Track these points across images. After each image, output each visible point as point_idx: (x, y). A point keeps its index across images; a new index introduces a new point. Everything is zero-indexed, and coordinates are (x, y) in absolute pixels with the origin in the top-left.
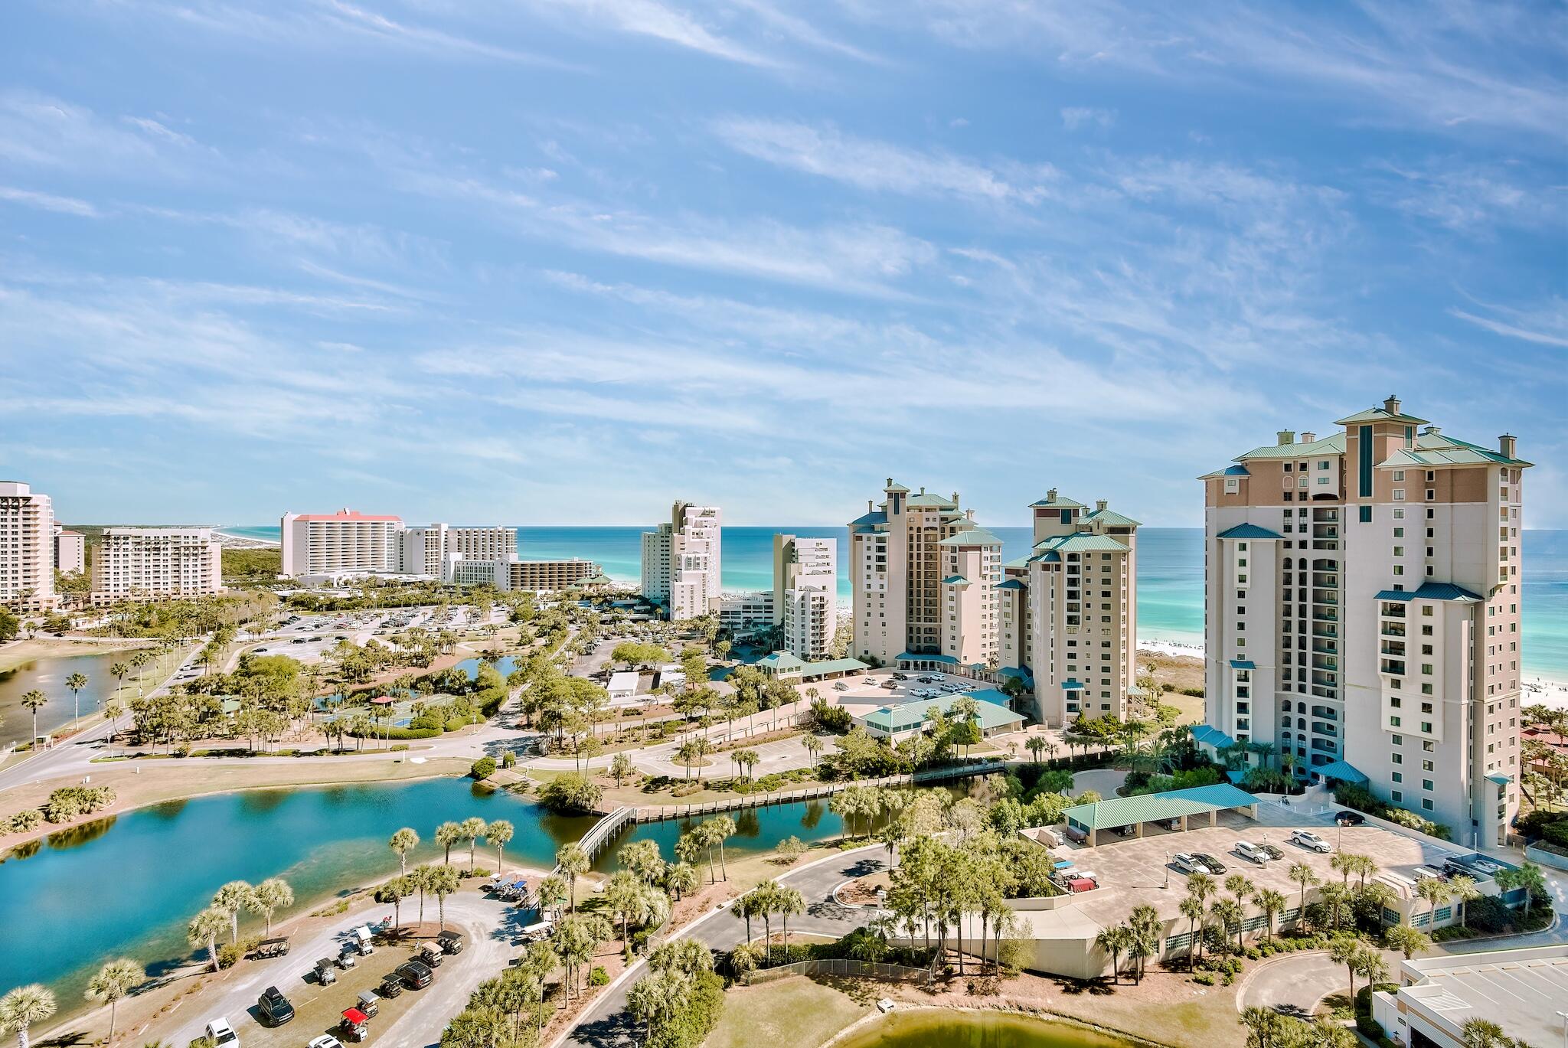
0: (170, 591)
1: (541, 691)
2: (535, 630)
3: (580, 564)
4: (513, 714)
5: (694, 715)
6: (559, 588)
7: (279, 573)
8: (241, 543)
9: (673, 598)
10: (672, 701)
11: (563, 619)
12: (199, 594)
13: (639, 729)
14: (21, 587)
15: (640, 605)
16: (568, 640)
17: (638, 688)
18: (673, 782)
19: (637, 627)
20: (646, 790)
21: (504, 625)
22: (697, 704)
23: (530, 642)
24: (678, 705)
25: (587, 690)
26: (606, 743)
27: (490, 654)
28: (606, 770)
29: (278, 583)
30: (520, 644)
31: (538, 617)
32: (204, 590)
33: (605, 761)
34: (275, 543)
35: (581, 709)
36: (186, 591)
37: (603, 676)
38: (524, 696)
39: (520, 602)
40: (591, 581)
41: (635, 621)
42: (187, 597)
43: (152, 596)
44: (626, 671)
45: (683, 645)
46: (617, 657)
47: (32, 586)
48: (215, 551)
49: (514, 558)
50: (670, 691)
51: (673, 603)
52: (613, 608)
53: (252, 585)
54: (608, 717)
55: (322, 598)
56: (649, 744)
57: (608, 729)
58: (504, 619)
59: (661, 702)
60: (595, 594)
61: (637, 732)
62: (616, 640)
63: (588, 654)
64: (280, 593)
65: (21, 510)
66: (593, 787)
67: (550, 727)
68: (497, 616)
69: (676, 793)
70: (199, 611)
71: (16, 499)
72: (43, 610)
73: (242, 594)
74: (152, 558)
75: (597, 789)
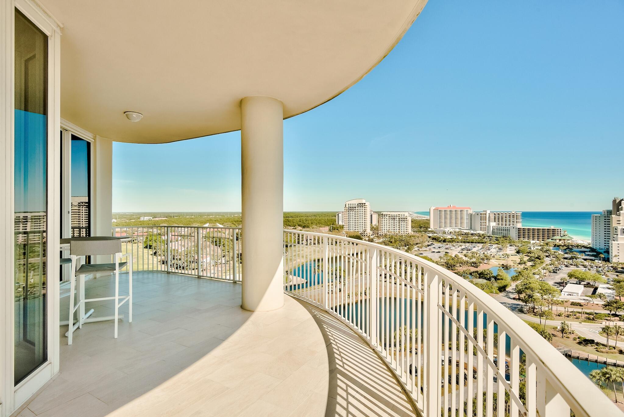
0: (397, 232)
1: (524, 285)
2: (528, 258)
3: (555, 230)
4: (512, 293)
5: (617, 313)
6: (543, 240)
7: (429, 228)
8: (419, 217)
9: (612, 250)
10: (603, 303)
11: (542, 255)
12: (405, 234)
13: (579, 313)
14: (363, 229)
15: (590, 251)
16: (544, 265)
17: (583, 293)
18: (597, 344)
19: (586, 263)
20: (580, 343)
21: (513, 255)
22: (620, 308)
23: (525, 263)
24: (606, 306)
25: (548, 288)
26: (559, 316)
27: (505, 266)
28: (557, 328)
29: (428, 231)
30: (519, 264)
31: (530, 253)
32: (406, 232)
33: (557, 323)
34: (427, 217)
35: (545, 297)
36: (402, 232)
37: (562, 284)
38: (517, 286)
39: (522, 245)
40: (560, 238)
41: (585, 260)
42: (402, 234)
43: (393, 233)
44: (577, 284)
45: (617, 276)
46: (571, 276)
47: (366, 229)
48: (409, 219)
49: (519, 226)
50: (602, 298)
51: (612, 253)
52: (572, 252)
53: (421, 231)
54: (557, 303)
55: (442, 238)
56: (585, 321)
57: (561, 309)
58: (514, 252)
59: (596, 302)
60: (563, 245)
61: (578, 315)
62: (573, 268)
63: (554, 272)
64: (429, 235)
65: (364, 207)
66: (547, 333)
67: (528, 301)
68: (510, 250)
69: (598, 350)
70: (404, 239)
71: (362, 204)
72: (368, 236)
73: (417, 234)
74: (393, 221)
75: (549, 334)
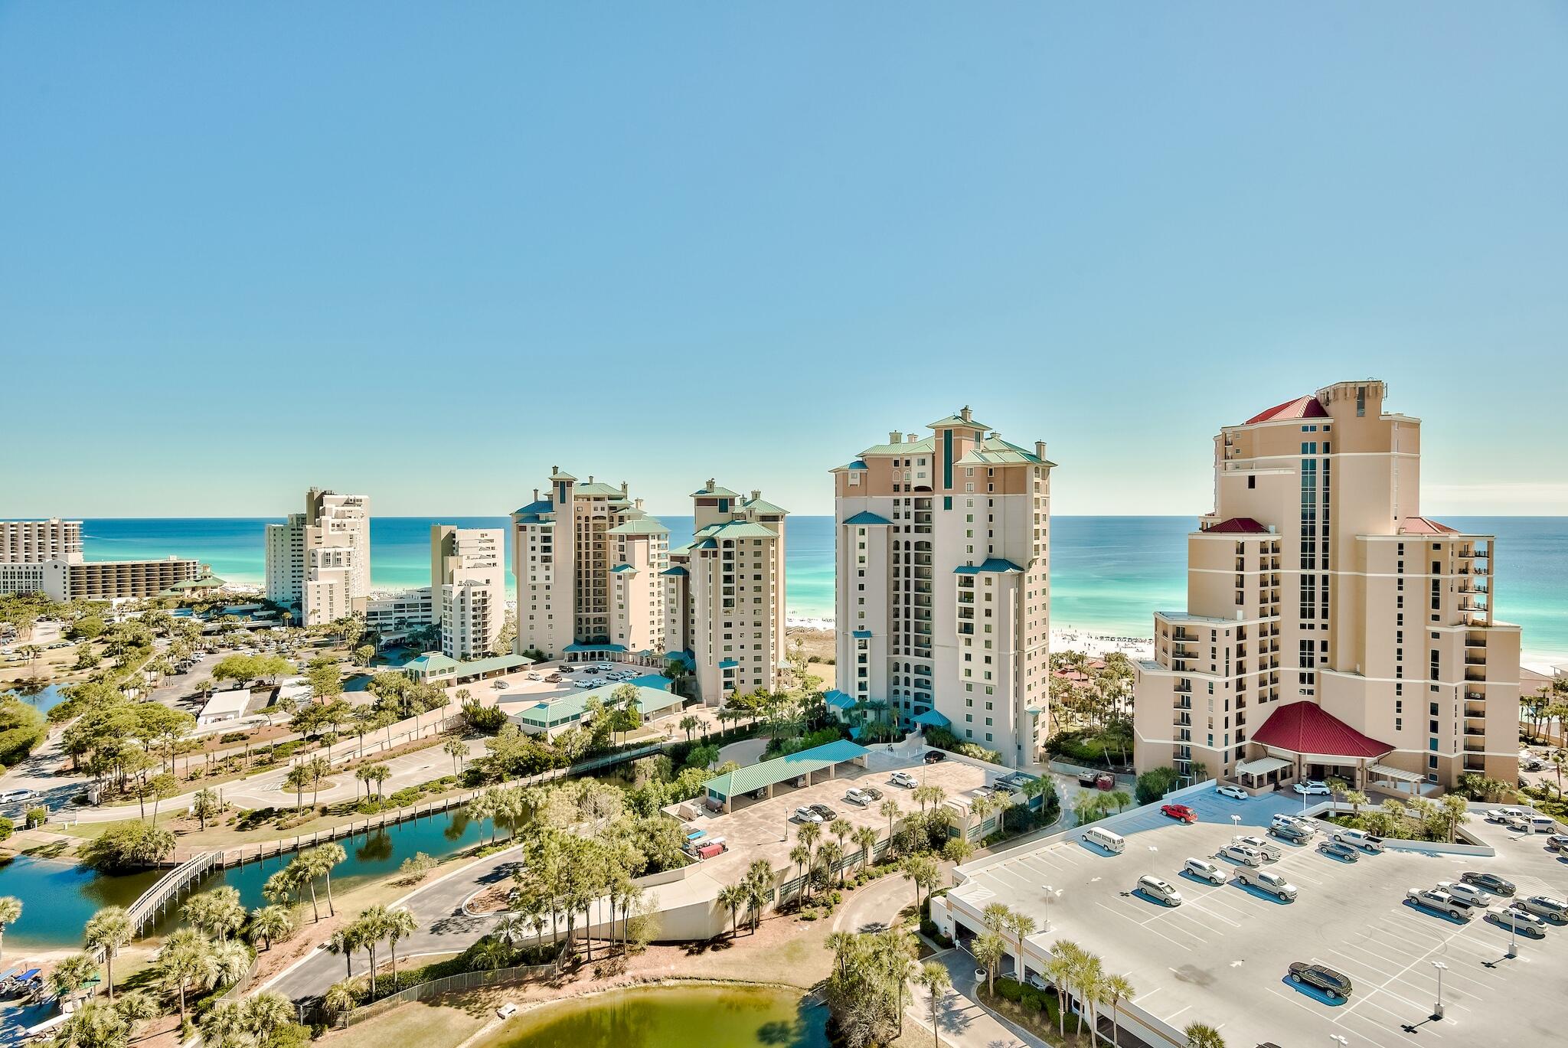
1: (92, 725)
2: (103, 648)
3: (180, 564)
4: (53, 758)
5: (318, 733)
6: (148, 595)
9: (306, 600)
10: (291, 718)
11: (145, 632)
13: (241, 756)
15: (262, 609)
16: (151, 659)
17: (248, 707)
18: (280, 813)
19: (255, 637)
20: (242, 827)
21: (54, 645)
22: (322, 720)
23: (94, 663)
24: (295, 723)
25: (162, 717)
26: (192, 779)
27: (26, 684)
28: (186, 812)
30: (76, 668)
31: (110, 632)
33: (186, 801)
35: (154, 742)
37: (199, 698)
38: (68, 734)
39: (84, 614)
40: (195, 584)
41: (252, 629)
44: (234, 689)
45: (317, 653)
46: (220, 673)
49: (76, 559)
50: (289, 708)
51: (307, 606)
52: (223, 616)
54: (189, 749)
56: (253, 772)
57: (197, 761)
58: (58, 637)
59: (275, 722)
60: (200, 600)
61: (237, 762)
62: (225, 654)
63: (179, 673)
66: (162, 835)
67: (104, 768)
68: (44, 634)
69: (282, 825)
75: (167, 835)
